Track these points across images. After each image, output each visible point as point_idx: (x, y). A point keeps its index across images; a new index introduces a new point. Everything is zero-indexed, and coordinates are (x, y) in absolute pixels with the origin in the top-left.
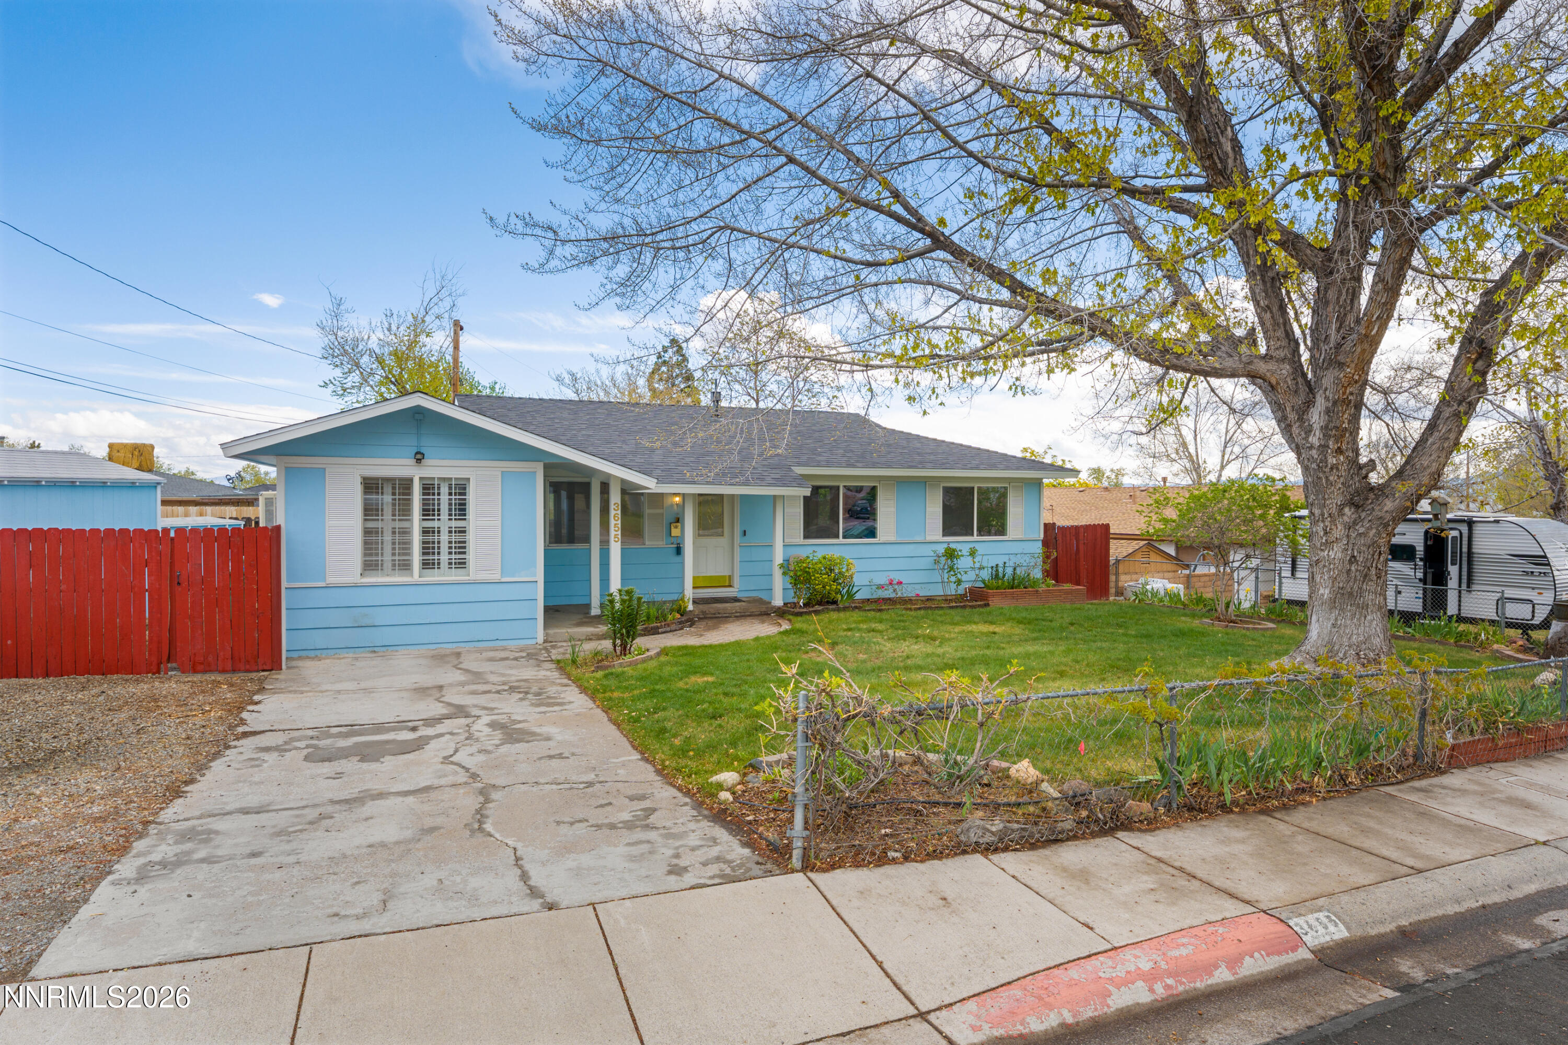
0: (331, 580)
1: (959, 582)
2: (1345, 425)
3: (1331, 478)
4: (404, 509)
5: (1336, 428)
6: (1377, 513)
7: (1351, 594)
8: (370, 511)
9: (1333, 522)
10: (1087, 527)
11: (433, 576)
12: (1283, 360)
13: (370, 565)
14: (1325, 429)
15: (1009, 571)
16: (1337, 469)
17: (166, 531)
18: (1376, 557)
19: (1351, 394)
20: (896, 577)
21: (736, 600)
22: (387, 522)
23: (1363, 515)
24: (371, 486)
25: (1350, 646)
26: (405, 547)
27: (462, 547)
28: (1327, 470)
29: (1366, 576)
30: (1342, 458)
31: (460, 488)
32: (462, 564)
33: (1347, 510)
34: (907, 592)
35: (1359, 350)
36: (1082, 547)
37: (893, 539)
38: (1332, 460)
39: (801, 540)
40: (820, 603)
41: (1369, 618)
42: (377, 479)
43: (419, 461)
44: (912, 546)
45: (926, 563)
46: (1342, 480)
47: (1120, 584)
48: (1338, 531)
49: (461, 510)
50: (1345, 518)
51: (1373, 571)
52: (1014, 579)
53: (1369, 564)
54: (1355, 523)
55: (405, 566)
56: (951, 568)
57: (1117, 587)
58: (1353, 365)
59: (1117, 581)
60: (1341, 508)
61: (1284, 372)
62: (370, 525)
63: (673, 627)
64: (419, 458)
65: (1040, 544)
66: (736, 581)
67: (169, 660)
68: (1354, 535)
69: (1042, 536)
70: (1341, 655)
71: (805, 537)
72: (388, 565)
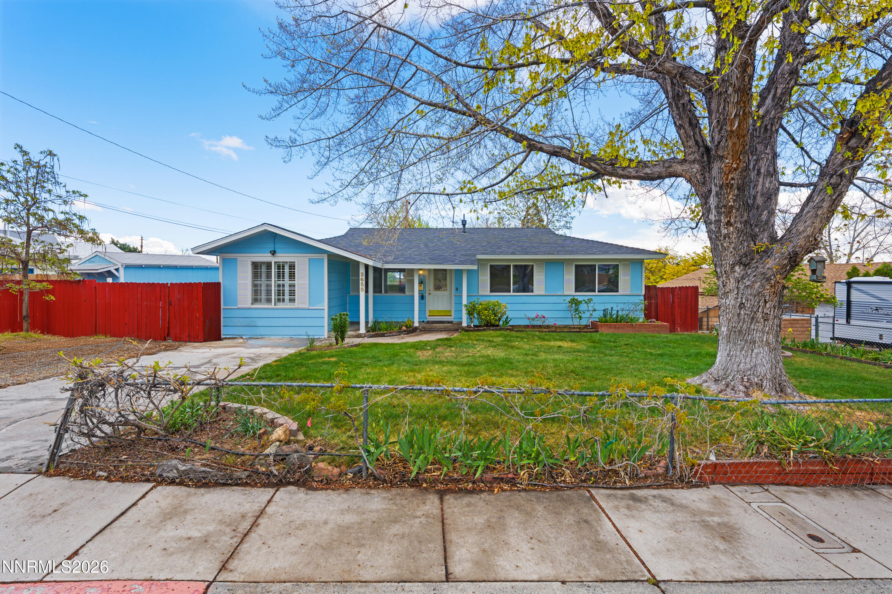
0: (240, 306)
1: (580, 318)
2: (731, 203)
3: (725, 245)
4: (269, 276)
5: (725, 206)
6: (760, 270)
7: (740, 332)
8: (256, 275)
9: (728, 277)
10: (681, 288)
11: (281, 305)
12: (694, 162)
13: (255, 300)
14: (717, 207)
15: (614, 312)
16: (729, 237)
17: (167, 284)
18: (762, 304)
19: (733, 179)
20: (540, 314)
21: (451, 322)
22: (263, 281)
23: (749, 272)
24: (256, 266)
25: (738, 372)
26: (269, 292)
27: (292, 293)
28: (722, 238)
29: (753, 319)
30: (731, 229)
31: (292, 266)
32: (292, 300)
33: (737, 268)
34: (549, 322)
35: (730, 144)
36: (676, 300)
37: (543, 293)
38: (724, 231)
39: (488, 293)
40: (487, 326)
41: (755, 351)
42: (258, 263)
43: (273, 254)
44: (556, 297)
45: (564, 306)
46: (733, 245)
47: (710, 323)
48: (732, 284)
49: (292, 276)
50: (736, 274)
51: (759, 315)
52: (617, 317)
53: (755, 309)
54: (743, 278)
55: (269, 301)
56: (576, 310)
57: (708, 325)
58: (730, 157)
59: (708, 322)
60: (733, 266)
61: (694, 170)
62: (256, 282)
63: (394, 334)
64: (273, 253)
65: (642, 298)
66: (453, 313)
67: (168, 336)
68: (742, 287)
69: (643, 293)
70: (730, 378)
71: (491, 291)
72: (263, 300)
